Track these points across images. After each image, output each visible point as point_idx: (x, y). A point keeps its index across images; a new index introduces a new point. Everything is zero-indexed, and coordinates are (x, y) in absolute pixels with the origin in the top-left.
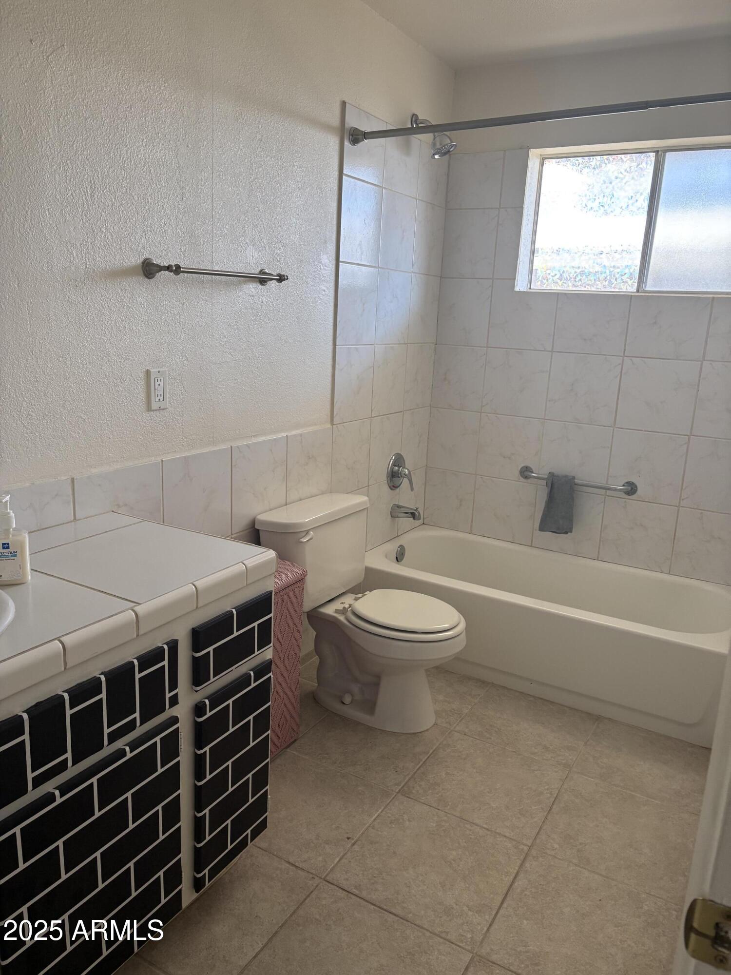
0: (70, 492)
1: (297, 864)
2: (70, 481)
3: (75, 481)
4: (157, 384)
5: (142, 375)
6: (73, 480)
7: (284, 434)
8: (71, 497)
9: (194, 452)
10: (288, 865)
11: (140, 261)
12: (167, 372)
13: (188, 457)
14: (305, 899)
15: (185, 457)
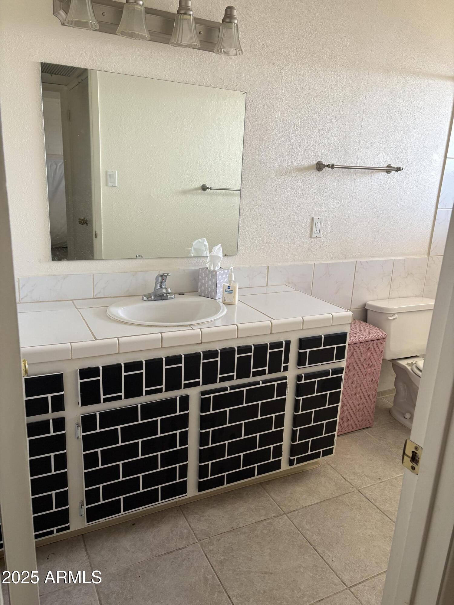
0: (267, 272)
1: (346, 479)
2: (267, 267)
3: (269, 268)
4: (317, 224)
5: (309, 220)
6: (268, 267)
7: (393, 258)
8: (267, 275)
9: (334, 261)
10: (342, 477)
11: (315, 163)
12: (323, 219)
13: (330, 263)
14: (345, 494)
15: (328, 264)
